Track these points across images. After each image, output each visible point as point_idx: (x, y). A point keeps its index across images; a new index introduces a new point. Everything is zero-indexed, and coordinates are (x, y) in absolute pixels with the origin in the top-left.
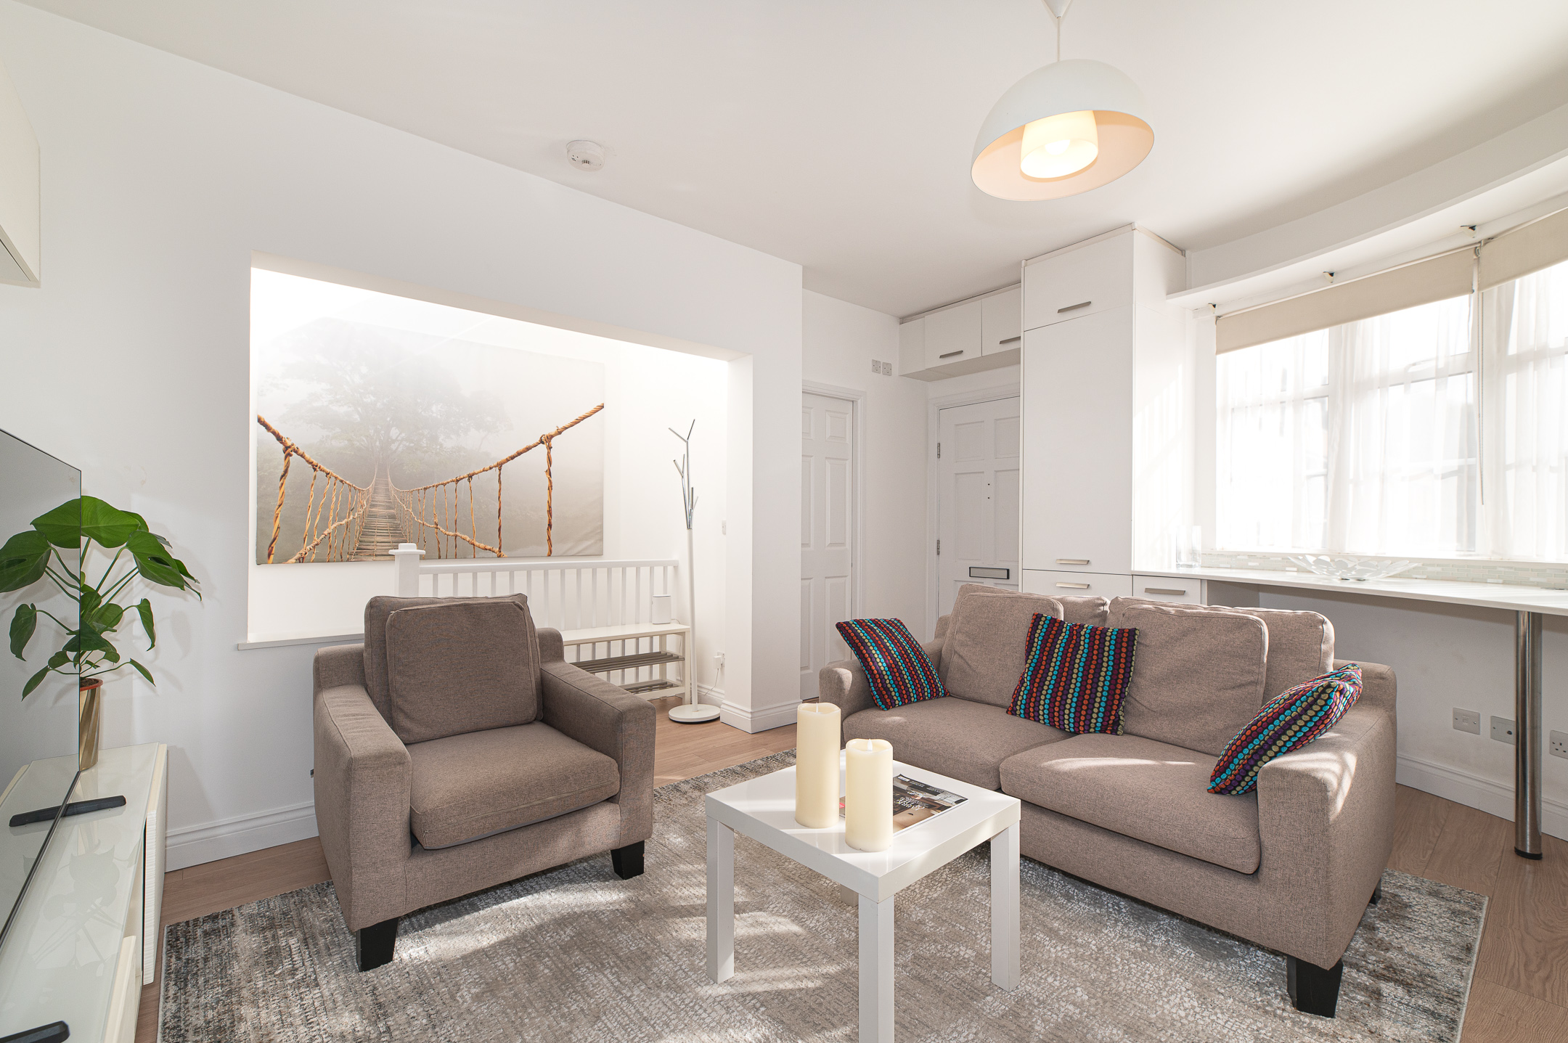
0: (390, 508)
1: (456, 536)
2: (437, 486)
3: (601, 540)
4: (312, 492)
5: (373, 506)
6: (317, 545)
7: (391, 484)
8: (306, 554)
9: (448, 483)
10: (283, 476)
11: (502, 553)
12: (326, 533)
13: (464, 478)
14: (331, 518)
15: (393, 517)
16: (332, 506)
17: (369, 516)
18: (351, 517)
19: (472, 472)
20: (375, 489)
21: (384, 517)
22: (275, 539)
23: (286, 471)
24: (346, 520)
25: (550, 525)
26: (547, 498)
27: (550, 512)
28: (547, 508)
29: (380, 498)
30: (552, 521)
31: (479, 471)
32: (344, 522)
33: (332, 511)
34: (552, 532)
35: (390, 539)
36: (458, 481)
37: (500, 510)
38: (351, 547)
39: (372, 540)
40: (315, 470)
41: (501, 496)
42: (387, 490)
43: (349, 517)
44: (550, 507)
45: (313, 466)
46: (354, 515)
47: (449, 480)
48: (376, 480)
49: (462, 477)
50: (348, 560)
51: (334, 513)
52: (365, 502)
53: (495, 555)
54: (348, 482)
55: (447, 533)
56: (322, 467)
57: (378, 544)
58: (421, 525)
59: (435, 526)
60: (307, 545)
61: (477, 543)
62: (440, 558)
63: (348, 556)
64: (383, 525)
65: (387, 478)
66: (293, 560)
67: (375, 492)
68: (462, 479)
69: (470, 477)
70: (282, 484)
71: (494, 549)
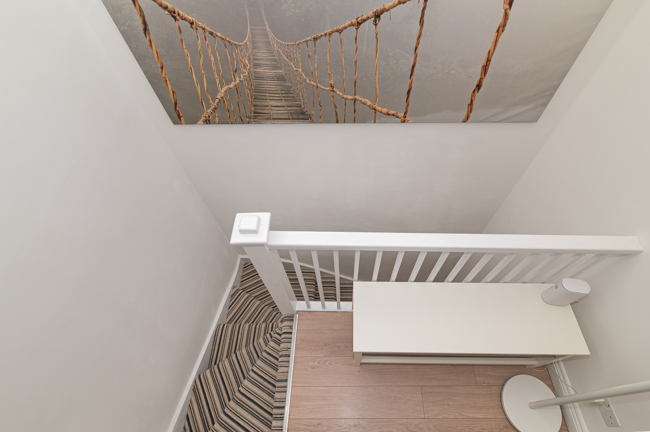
0: (276, 67)
1: (355, 100)
2: (330, 34)
3: (545, 105)
4: (186, 51)
5: (256, 66)
6: (216, 108)
7: (271, 35)
8: (209, 117)
9: (345, 28)
10: (145, 30)
11: (408, 118)
12: (218, 97)
13: (368, 18)
14: (218, 82)
15: (281, 78)
16: (214, 68)
17: (257, 78)
18: (238, 79)
19: (380, 7)
20: (253, 42)
21: (272, 78)
22: (176, 104)
23: (145, 23)
24: (233, 83)
25: (479, 87)
26: (489, 46)
27: (485, 69)
28: (483, 62)
29: (262, 55)
30: (485, 81)
31: (391, 4)
32: (232, 86)
33: (215, 73)
34: (478, 95)
35: (283, 103)
36: (359, 24)
37: (414, 66)
38: (248, 112)
39: (266, 104)
40: (175, 18)
41: (420, 46)
42: (268, 43)
43: (235, 80)
44: (489, 60)
45: (170, 12)
46: (240, 77)
47: (347, 24)
48: (251, 29)
49: (365, 17)
50: (249, 123)
51: (219, 75)
52: (246, 61)
53: (400, 120)
54: (219, 34)
55: (345, 96)
56: (181, 13)
57: (273, 108)
58: (315, 88)
59: (331, 89)
60: (207, 109)
61: (379, 108)
62: (337, 122)
63: (248, 119)
64: (273, 88)
65: (264, 25)
66: (200, 122)
67: (254, 48)
68: (365, 20)
69: (377, 16)
70: (150, 41)
71: (399, 114)
